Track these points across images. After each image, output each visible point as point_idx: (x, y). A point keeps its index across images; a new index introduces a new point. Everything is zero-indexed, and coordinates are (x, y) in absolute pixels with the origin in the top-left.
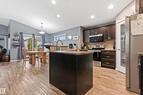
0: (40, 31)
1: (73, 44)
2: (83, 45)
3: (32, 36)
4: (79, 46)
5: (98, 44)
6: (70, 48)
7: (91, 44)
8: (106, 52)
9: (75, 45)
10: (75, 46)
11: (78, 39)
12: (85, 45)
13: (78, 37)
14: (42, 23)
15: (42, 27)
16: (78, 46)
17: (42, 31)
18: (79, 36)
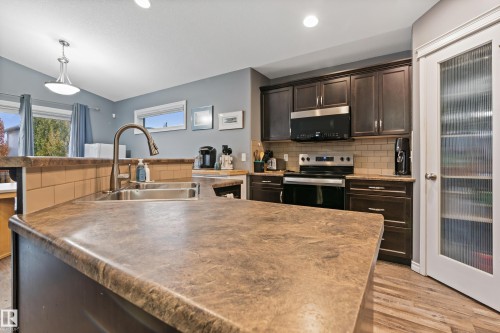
0: (54, 80)
1: (219, 150)
2: (262, 155)
3: (18, 105)
4: (244, 156)
5: (325, 150)
6: (203, 166)
7: (294, 149)
8: (367, 187)
9: (227, 151)
10: (228, 158)
11: (239, 124)
12: (269, 155)
13: (239, 115)
14: (62, 42)
15: (63, 61)
16: (240, 156)
17: (66, 82)
18: (243, 112)
